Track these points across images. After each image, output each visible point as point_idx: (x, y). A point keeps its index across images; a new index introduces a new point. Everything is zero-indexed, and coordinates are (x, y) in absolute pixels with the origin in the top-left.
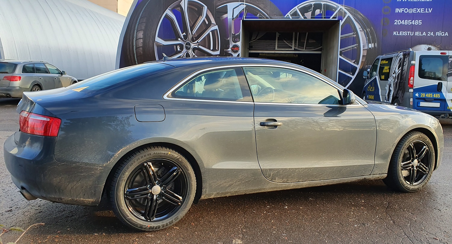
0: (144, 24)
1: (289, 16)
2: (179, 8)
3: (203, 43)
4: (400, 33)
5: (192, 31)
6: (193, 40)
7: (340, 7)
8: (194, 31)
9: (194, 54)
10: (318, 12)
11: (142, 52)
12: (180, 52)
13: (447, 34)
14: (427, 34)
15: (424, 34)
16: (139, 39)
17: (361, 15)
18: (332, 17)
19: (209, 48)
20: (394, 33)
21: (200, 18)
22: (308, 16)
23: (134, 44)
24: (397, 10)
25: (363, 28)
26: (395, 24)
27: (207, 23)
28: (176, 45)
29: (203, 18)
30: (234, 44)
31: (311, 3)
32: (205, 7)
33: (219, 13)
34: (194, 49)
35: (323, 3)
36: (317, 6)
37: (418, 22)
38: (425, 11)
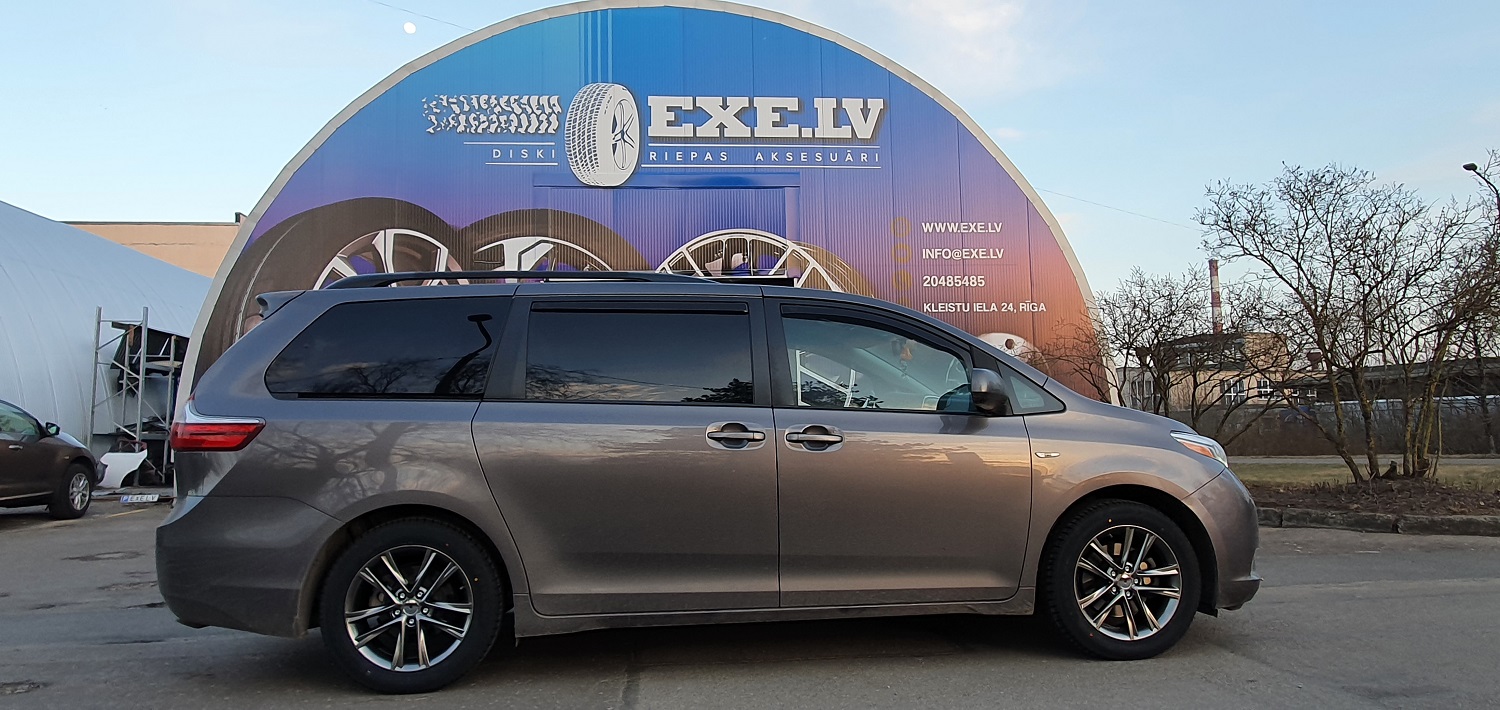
1: (666, 269)
2: (370, 255)
4: (940, 307)
7: (792, 246)
10: (737, 259)
13: (1042, 307)
14: (999, 308)
15: (994, 307)
17: (843, 266)
18: (773, 271)
20: (926, 307)
22: (716, 269)
24: (926, 254)
26: (925, 285)
31: (720, 238)
32: (444, 252)
33: (481, 265)
35: (749, 238)
36: (738, 245)
37: (974, 281)
38: (988, 254)
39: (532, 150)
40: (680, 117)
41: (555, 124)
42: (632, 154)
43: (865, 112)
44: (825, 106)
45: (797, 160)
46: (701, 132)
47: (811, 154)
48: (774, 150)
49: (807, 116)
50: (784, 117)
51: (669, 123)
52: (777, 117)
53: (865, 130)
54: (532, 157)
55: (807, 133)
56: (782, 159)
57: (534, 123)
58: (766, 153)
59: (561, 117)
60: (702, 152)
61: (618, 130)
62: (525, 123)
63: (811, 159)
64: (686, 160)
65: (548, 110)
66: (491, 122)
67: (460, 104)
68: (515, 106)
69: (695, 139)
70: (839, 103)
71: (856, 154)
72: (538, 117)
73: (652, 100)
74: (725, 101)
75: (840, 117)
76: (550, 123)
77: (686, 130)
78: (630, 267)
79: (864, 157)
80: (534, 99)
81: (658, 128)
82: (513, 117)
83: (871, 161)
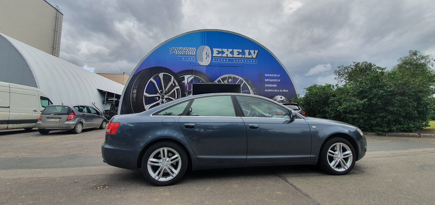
0: (138, 86)
1: (216, 82)
2: (158, 78)
3: (171, 96)
4: (268, 91)
5: (165, 89)
6: (166, 94)
7: (240, 78)
8: (166, 89)
9: (166, 101)
10: (230, 80)
12: (158, 100)
13: (287, 91)
14: (279, 91)
16: (134, 94)
17: (250, 82)
18: (237, 83)
19: (175, 98)
20: (266, 90)
21: (170, 82)
22: (226, 82)
23: (131, 96)
24: (266, 80)
25: (252, 88)
26: (265, 86)
27: (174, 85)
28: (156, 97)
29: (172, 82)
30: (188, 95)
31: (227, 76)
32: (173, 77)
33: (180, 81)
34: (166, 99)
35: (232, 76)
36: (230, 78)
37: (275, 86)
38: (277, 80)
39: (190, 58)
40: (219, 52)
41: (195, 53)
42: (210, 59)
43: (254, 53)
44: (247, 51)
45: (241, 62)
46: (223, 55)
47: (244, 60)
48: (237, 59)
49: (243, 53)
50: (239, 53)
51: (217, 54)
52: (238, 53)
53: (254, 56)
54: (190, 59)
55: (243, 56)
56: (239, 61)
57: (191, 53)
58: (236, 60)
59: (196, 52)
60: (223, 59)
61: (207, 55)
62: (189, 53)
63: (244, 62)
64: (220, 61)
65: (194, 50)
66: (182, 52)
67: (176, 49)
68: (187, 49)
69: (222, 57)
70: (249, 51)
71: (253, 61)
72: (192, 52)
73: (214, 49)
74: (228, 50)
75: (250, 54)
76: (194, 53)
77: (220, 55)
78: (209, 81)
79: (254, 61)
80: (191, 48)
81: (215, 54)
82: (187, 51)
83: (255, 61)
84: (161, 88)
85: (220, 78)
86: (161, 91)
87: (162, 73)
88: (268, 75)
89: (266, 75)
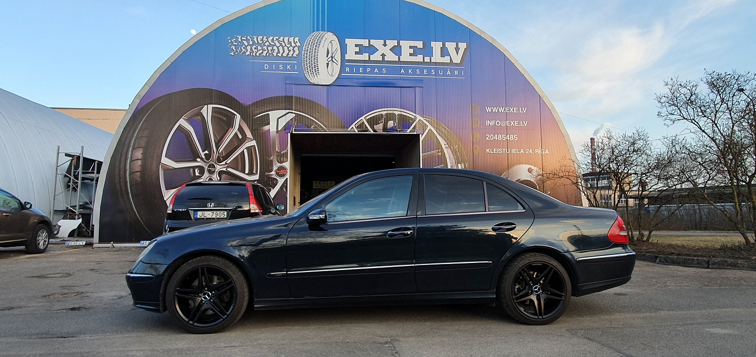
0: (145, 140)
2: (199, 117)
3: (234, 165)
4: (494, 151)
5: (217, 147)
6: (219, 160)
7: (419, 117)
8: (221, 149)
10: (391, 124)
11: (139, 179)
12: (199, 177)
14: (525, 151)
15: (522, 151)
16: (135, 160)
17: (446, 129)
18: (409, 131)
19: (244, 173)
20: (487, 150)
21: (231, 130)
23: (128, 168)
24: (488, 123)
25: (450, 146)
26: (487, 139)
27: (240, 137)
28: (194, 168)
29: (234, 131)
30: (279, 165)
32: (238, 117)
33: (257, 124)
34: (221, 173)
35: (397, 113)
36: (390, 117)
37: (512, 137)
38: (519, 124)
39: (285, 65)
40: (362, 50)
41: (297, 52)
42: (337, 69)
43: (457, 49)
44: (436, 46)
45: (422, 73)
46: (373, 58)
47: (429, 70)
48: (410, 68)
49: (427, 51)
50: (416, 51)
51: (356, 53)
52: (412, 51)
53: (457, 59)
54: (285, 69)
56: (414, 73)
57: (286, 51)
58: (406, 70)
59: (300, 48)
60: (373, 68)
61: (330, 55)
62: (281, 51)
63: (429, 73)
64: (365, 72)
65: (293, 45)
66: (264, 50)
67: (248, 40)
68: (276, 42)
69: (369, 61)
70: (444, 45)
71: (452, 71)
72: (288, 48)
73: (347, 41)
74: (385, 42)
75: (444, 52)
76: (294, 51)
77: (365, 57)
78: (335, 127)
79: (456, 73)
80: (286, 39)
81: (351, 55)
82: (275, 48)
83: (460, 75)
84: (206, 145)
85: (363, 118)
86: (207, 152)
87: (211, 106)
88: (495, 110)
89: (488, 110)
